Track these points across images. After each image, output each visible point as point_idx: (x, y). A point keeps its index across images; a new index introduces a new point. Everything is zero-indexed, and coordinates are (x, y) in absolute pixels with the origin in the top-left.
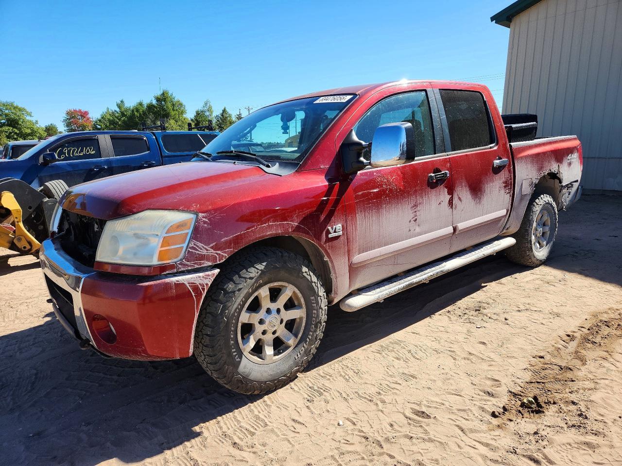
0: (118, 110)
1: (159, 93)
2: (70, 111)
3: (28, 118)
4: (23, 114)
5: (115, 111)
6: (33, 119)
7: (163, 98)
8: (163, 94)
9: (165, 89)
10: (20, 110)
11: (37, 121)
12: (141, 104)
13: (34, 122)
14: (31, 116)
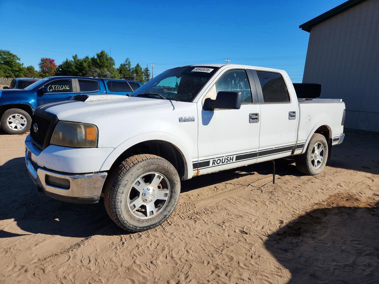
0: (73, 60)
1: (99, 52)
2: (44, 59)
3: (18, 61)
4: (15, 59)
5: (72, 61)
6: (21, 62)
7: (101, 55)
8: (102, 53)
9: (103, 50)
10: (13, 56)
11: (23, 64)
12: (87, 57)
13: (21, 64)
14: (19, 60)
